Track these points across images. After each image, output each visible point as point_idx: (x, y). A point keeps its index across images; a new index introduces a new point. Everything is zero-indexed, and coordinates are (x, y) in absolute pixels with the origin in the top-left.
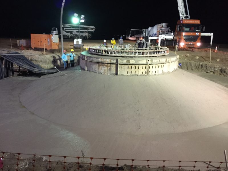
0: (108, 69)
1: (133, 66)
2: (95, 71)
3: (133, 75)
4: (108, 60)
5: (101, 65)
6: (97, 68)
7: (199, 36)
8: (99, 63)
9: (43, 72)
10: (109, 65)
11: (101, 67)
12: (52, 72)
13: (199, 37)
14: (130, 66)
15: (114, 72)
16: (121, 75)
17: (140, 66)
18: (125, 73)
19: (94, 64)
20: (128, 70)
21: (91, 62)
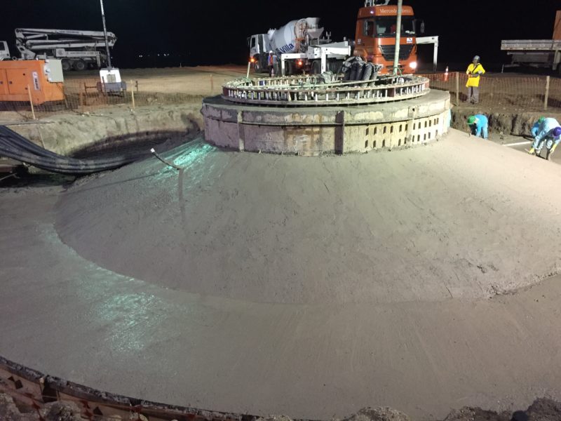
0: (315, 139)
1: (380, 127)
2: (272, 150)
3: (377, 150)
4: (314, 118)
5: (291, 133)
6: (281, 140)
7: (414, 45)
8: (285, 126)
9: (83, 167)
10: (317, 129)
11: (294, 137)
12: (111, 165)
13: (414, 47)
14: (371, 128)
15: (332, 146)
16: (350, 152)
17: (394, 125)
18: (360, 147)
19: (268, 132)
20: (367, 138)
21: (259, 125)
